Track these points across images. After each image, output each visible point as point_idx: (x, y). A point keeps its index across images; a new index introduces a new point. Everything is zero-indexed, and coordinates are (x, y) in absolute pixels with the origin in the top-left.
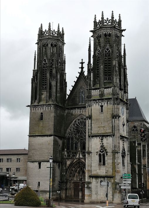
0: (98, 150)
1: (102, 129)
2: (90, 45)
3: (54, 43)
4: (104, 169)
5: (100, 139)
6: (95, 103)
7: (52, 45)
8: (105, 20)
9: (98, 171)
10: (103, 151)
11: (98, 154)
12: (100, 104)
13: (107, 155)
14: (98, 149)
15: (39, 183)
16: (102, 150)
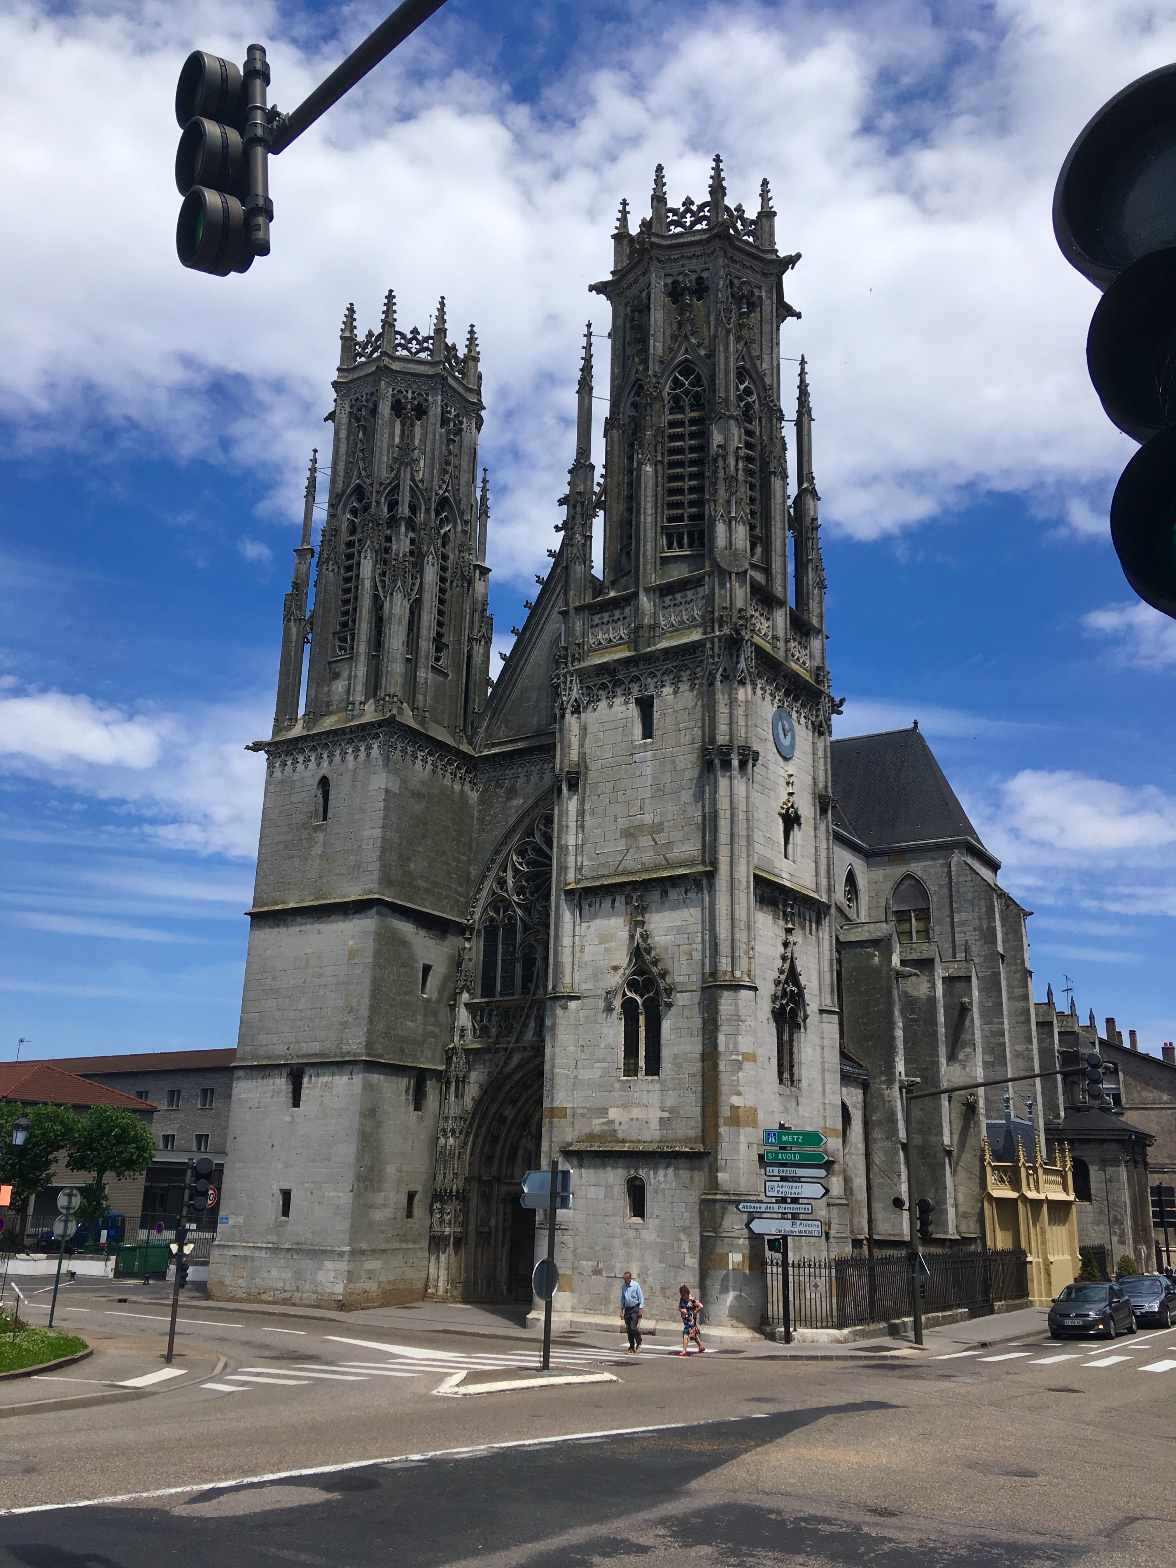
0: (618, 979)
1: (645, 841)
2: (588, 359)
3: (410, 395)
4: (654, 1098)
5: (629, 910)
6: (603, 687)
7: (397, 408)
8: (671, 210)
9: (613, 1114)
10: (650, 984)
11: (617, 1003)
12: (635, 688)
13: (671, 1004)
14: (620, 973)
15: (286, 1195)
16: (641, 979)
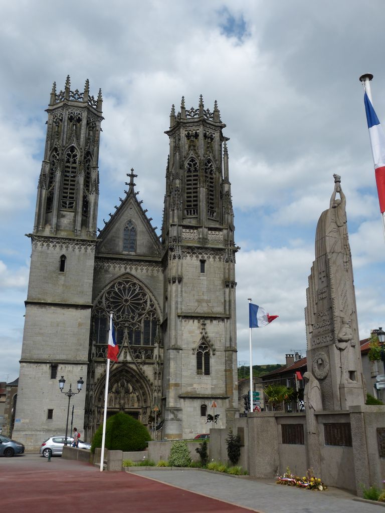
0: (196, 345)
1: (204, 304)
4: (209, 381)
5: (200, 324)
9: (195, 386)
10: (206, 348)
12: (200, 256)
13: (214, 354)
14: (196, 343)
15: (51, 411)
16: (204, 346)
